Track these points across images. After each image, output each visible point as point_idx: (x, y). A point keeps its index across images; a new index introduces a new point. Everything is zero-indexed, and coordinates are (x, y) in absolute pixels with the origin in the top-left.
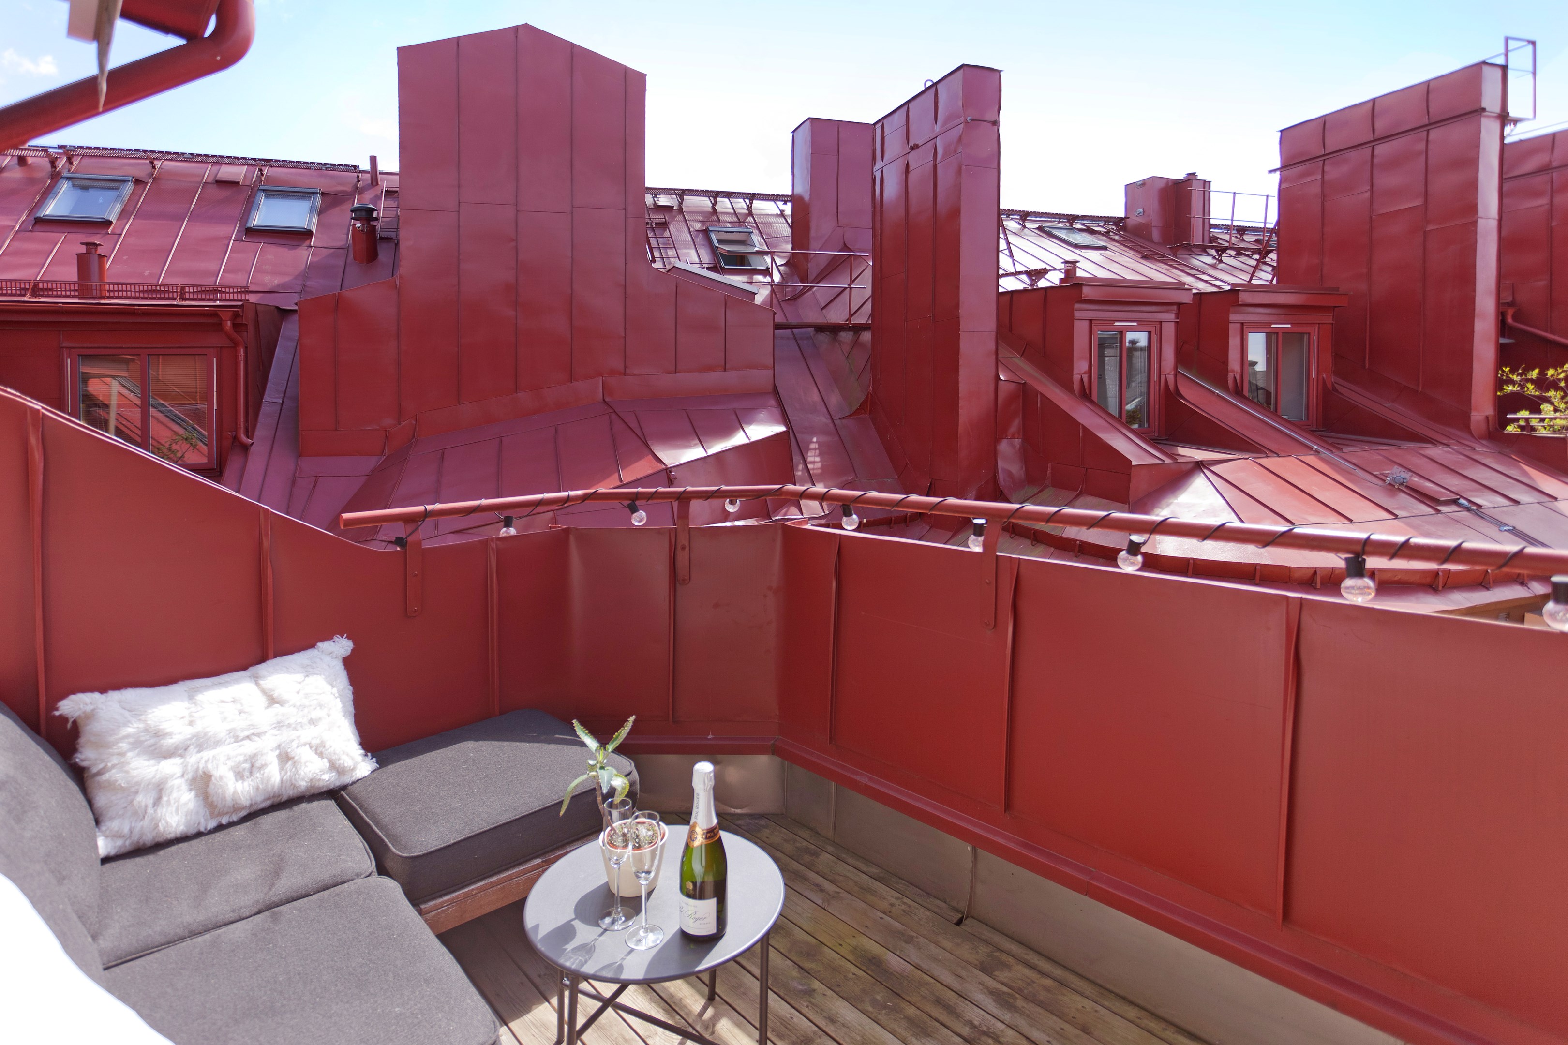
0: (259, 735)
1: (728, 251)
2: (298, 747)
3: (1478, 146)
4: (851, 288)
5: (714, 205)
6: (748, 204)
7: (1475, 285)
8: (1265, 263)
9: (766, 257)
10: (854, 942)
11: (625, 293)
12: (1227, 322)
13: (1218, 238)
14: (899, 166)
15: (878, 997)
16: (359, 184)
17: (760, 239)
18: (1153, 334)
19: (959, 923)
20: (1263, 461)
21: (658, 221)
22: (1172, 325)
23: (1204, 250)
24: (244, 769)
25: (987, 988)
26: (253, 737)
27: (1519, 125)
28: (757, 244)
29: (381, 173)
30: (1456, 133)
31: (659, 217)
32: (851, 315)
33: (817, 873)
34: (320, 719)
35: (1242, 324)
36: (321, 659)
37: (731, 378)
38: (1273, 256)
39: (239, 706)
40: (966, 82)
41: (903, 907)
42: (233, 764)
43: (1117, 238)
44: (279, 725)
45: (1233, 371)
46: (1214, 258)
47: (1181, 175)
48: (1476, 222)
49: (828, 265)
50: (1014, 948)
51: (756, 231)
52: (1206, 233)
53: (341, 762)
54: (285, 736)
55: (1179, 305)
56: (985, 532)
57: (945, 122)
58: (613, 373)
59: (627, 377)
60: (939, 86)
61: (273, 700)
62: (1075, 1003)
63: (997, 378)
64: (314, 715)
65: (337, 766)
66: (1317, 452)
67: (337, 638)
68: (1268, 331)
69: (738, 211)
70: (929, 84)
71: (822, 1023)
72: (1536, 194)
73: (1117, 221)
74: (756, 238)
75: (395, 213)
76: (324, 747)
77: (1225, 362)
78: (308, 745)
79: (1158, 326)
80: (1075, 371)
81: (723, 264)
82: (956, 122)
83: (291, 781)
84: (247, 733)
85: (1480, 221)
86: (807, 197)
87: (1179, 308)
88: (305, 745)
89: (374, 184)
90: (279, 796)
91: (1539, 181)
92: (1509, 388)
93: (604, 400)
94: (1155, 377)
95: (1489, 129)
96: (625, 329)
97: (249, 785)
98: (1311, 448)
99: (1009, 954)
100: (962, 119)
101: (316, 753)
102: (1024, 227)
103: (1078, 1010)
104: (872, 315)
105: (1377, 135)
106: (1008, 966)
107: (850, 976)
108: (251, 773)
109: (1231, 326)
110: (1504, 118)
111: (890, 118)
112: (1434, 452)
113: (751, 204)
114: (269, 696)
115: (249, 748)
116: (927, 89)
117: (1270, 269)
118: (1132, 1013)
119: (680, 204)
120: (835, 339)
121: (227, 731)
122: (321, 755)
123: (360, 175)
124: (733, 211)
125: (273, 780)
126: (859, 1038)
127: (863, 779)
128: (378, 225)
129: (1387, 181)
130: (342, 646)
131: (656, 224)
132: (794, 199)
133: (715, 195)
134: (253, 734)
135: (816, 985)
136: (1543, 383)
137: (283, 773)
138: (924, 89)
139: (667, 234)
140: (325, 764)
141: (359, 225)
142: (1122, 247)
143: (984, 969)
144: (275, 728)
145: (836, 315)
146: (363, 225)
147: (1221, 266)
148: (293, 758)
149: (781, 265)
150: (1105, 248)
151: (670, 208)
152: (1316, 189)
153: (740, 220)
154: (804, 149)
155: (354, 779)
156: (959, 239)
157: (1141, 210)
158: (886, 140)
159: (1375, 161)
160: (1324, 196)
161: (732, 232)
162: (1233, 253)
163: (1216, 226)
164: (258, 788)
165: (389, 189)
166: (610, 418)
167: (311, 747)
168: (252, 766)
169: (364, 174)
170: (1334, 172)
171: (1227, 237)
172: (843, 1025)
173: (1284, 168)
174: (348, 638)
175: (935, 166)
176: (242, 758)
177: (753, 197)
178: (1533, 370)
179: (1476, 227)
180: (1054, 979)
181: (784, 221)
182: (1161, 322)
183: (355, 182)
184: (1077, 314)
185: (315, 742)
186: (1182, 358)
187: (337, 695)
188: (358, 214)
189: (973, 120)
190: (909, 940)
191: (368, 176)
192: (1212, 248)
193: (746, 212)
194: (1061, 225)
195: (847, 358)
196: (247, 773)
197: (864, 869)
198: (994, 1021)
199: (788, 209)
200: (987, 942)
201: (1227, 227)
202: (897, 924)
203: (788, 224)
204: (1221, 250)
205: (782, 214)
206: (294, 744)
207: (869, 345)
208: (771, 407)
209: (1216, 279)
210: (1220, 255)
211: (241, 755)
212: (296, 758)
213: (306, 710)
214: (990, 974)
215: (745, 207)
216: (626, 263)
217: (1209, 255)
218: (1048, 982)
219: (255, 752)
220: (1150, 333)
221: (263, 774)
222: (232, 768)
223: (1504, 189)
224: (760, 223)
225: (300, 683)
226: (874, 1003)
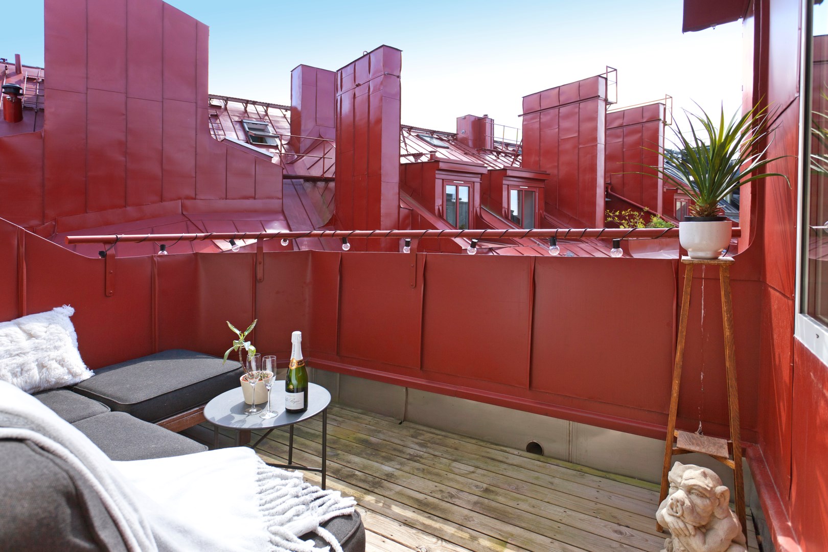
0: (24, 354)
1: (255, 134)
2: (49, 360)
3: (597, 112)
4: (324, 158)
5: (246, 108)
6: (265, 109)
7: (596, 173)
8: (517, 161)
9: (276, 139)
10: (355, 436)
11: (196, 152)
12: (502, 184)
13: (497, 147)
14: (350, 94)
15: (368, 452)
16: (7, 72)
17: (273, 129)
18: (471, 188)
19: (401, 423)
20: (517, 248)
21: (213, 113)
22: (479, 184)
23: (491, 152)
24: (17, 372)
25: (415, 442)
26: (21, 354)
27: (612, 105)
28: (271, 132)
29: (23, 66)
30: (589, 105)
31: (213, 112)
32: (324, 173)
33: (333, 415)
34: (60, 347)
35: (508, 185)
36: (57, 316)
37: (257, 204)
38: (520, 157)
39: (10, 338)
40: (385, 55)
41: (375, 421)
42: (10, 369)
43: (453, 143)
44: (36, 349)
45: (504, 208)
46: (496, 156)
47: (481, 116)
48: (597, 145)
49: (311, 145)
50: (425, 428)
51: (270, 125)
52: (492, 144)
53: (74, 370)
54: (40, 355)
55: (482, 174)
56: (411, 245)
57: (374, 74)
58: (188, 198)
59: (196, 200)
60: (371, 55)
61: (30, 336)
62: (451, 442)
63: (399, 207)
64: (57, 344)
65: (72, 372)
66: (538, 244)
67: (65, 306)
68: (518, 189)
69: (259, 113)
70: (365, 53)
71: (345, 464)
72: (618, 137)
73: (453, 135)
74: (270, 128)
75: (35, 92)
76: (64, 361)
77: (501, 203)
78: (54, 360)
79: (473, 184)
80: (436, 204)
81: (251, 141)
82: (380, 74)
83: (46, 378)
84: (17, 352)
85: (598, 144)
86: (299, 108)
87: (481, 176)
88: (53, 359)
89: (18, 72)
90: (39, 387)
91: (619, 131)
92: (609, 219)
93: (182, 213)
94: (471, 209)
95: (601, 105)
96: (196, 172)
97: (21, 380)
98: (536, 243)
99: (423, 430)
100: (383, 73)
101: (59, 364)
102: (410, 134)
103: (453, 444)
104: (335, 173)
105: (561, 104)
106: (423, 435)
107: (354, 447)
108: (21, 374)
109: (503, 186)
110: (607, 102)
111: (345, 69)
112: (583, 245)
113: (267, 109)
114: (28, 334)
115: (19, 360)
116: (364, 56)
117: (519, 163)
118: (474, 441)
119: (226, 105)
120: (315, 186)
121: (5, 351)
122: (62, 366)
123: (7, 65)
124: (256, 112)
125: (35, 377)
126: (362, 466)
127: (354, 368)
128: (23, 99)
129: (565, 124)
130: (69, 310)
131: (211, 115)
132: (292, 109)
133: (247, 102)
134: (21, 353)
135: (339, 452)
136: (621, 217)
137: (41, 374)
138: (363, 55)
139: (218, 121)
140: (65, 370)
141: (9, 97)
142: (455, 148)
143: (412, 437)
144: (34, 350)
145: (316, 172)
146: (12, 98)
147: (499, 160)
148: (46, 367)
149: (285, 144)
150: (448, 148)
151: (219, 107)
152: (537, 126)
153: (261, 118)
154: (297, 82)
155: (81, 380)
156: (381, 134)
157: (464, 131)
158: (343, 80)
159: (560, 115)
160: (540, 130)
161: (256, 124)
162: (504, 155)
163: (496, 142)
164: (26, 382)
165: (30, 77)
166: (186, 223)
167: (56, 361)
168: (22, 370)
169: (10, 66)
170: (544, 119)
171: (501, 148)
172: (354, 463)
173: (524, 114)
174: (71, 306)
175: (369, 96)
176: (15, 366)
177: (268, 105)
178: (617, 211)
179: (597, 147)
180: (442, 436)
181: (286, 120)
182: (474, 182)
183: (3, 70)
184: (437, 176)
185: (58, 358)
186: (483, 200)
187: (69, 335)
188: (8, 90)
189: (388, 74)
190: (379, 432)
191: (14, 67)
192: (495, 151)
193: (264, 113)
194: (427, 135)
195: (322, 196)
196: (19, 374)
197: (355, 411)
198: (419, 452)
199: (288, 114)
200: (413, 428)
201: (501, 143)
202: (373, 428)
203: (288, 122)
204: (499, 153)
205: (285, 117)
206: (47, 359)
207: (334, 190)
208: (281, 220)
209: (497, 166)
210: (498, 155)
211: (15, 364)
212: (48, 366)
213: (52, 342)
214: (416, 438)
215: (264, 111)
216: (196, 134)
217: (493, 155)
218: (440, 437)
219: (23, 362)
220: (469, 187)
221: (29, 375)
222: (9, 371)
223: (607, 133)
224: (272, 120)
225: (46, 327)
226: (367, 454)
